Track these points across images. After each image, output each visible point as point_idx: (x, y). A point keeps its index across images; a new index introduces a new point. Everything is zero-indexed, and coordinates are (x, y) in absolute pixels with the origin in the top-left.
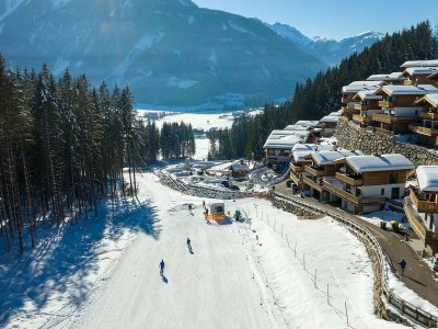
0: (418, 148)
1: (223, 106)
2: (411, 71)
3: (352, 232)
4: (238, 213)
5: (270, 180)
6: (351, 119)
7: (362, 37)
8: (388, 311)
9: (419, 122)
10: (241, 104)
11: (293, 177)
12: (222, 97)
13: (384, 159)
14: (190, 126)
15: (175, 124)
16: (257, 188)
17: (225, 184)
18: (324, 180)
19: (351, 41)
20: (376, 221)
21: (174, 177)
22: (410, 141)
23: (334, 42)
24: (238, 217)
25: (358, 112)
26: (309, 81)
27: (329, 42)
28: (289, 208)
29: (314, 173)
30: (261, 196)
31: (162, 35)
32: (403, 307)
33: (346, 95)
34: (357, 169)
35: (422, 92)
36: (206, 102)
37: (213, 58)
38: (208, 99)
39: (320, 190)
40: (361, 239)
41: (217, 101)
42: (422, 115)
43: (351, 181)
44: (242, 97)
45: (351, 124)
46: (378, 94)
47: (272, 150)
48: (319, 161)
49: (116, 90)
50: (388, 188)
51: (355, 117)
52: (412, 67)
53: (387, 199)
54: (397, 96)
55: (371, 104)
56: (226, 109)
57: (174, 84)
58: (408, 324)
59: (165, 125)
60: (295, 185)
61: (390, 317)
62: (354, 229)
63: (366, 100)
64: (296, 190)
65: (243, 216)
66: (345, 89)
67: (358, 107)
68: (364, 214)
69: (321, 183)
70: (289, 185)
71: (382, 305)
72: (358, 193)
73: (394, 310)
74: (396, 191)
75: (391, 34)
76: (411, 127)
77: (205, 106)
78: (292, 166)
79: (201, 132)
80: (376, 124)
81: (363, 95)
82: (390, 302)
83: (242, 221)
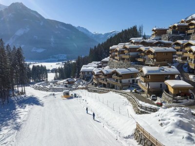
0: (139, 66)
1: (57, 60)
2: (133, 41)
3: (121, 95)
4: (75, 94)
5: (84, 84)
6: (114, 58)
7: (111, 33)
8: (141, 111)
9: (139, 57)
10: (66, 58)
11: (94, 81)
12: (57, 56)
13: (129, 70)
14: (45, 67)
15: (38, 66)
16: (80, 86)
17: (66, 86)
18: (108, 79)
19: (108, 34)
20: (129, 91)
21: (41, 86)
22: (136, 64)
23: (101, 34)
24: (75, 96)
25: (116, 56)
26: (95, 47)
27: (99, 34)
28: (95, 91)
29: (103, 77)
30: (82, 89)
31: (28, 29)
32: (146, 108)
33: (111, 50)
34: (120, 73)
35: (138, 47)
36: (50, 58)
37: (52, 39)
38: (51, 57)
39: (106, 83)
40: (125, 96)
41: (55, 58)
42: (139, 54)
43: (118, 78)
44: (65, 55)
45: (114, 60)
46: (124, 48)
47: (84, 72)
48: (105, 72)
49: (14, 48)
50: (131, 80)
51: (116, 58)
52: (133, 40)
53: (131, 84)
54: (131, 48)
55: (122, 52)
56: (59, 61)
57: (34, 50)
58: (148, 113)
59: (34, 66)
60: (96, 84)
61: (142, 113)
62: (122, 94)
63: (119, 51)
64: (96, 85)
65: (77, 95)
66: (111, 48)
67: (116, 53)
68: (123, 90)
69: (106, 81)
70: (93, 84)
71: (139, 110)
72: (121, 82)
73: (143, 110)
74: (133, 81)
75: (124, 30)
76: (136, 59)
77: (49, 60)
78: (94, 76)
79: (49, 70)
80: (123, 59)
81: (118, 49)
82: (141, 108)
83: (77, 97)
